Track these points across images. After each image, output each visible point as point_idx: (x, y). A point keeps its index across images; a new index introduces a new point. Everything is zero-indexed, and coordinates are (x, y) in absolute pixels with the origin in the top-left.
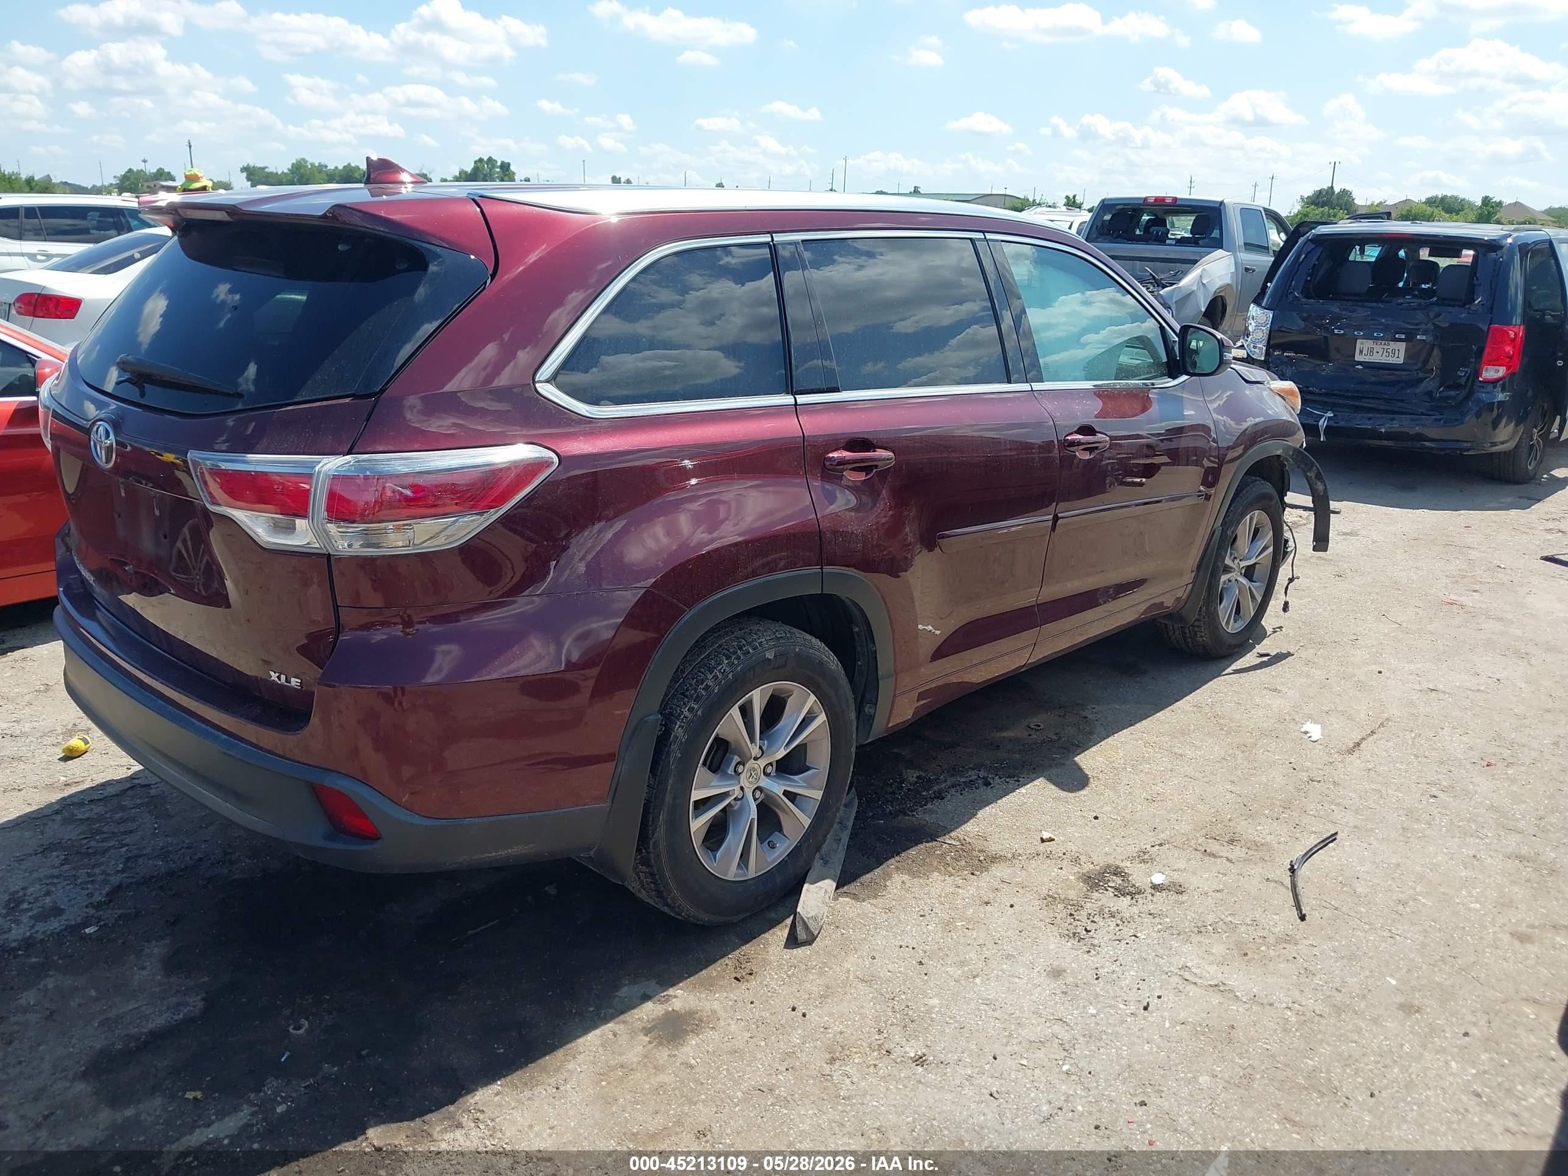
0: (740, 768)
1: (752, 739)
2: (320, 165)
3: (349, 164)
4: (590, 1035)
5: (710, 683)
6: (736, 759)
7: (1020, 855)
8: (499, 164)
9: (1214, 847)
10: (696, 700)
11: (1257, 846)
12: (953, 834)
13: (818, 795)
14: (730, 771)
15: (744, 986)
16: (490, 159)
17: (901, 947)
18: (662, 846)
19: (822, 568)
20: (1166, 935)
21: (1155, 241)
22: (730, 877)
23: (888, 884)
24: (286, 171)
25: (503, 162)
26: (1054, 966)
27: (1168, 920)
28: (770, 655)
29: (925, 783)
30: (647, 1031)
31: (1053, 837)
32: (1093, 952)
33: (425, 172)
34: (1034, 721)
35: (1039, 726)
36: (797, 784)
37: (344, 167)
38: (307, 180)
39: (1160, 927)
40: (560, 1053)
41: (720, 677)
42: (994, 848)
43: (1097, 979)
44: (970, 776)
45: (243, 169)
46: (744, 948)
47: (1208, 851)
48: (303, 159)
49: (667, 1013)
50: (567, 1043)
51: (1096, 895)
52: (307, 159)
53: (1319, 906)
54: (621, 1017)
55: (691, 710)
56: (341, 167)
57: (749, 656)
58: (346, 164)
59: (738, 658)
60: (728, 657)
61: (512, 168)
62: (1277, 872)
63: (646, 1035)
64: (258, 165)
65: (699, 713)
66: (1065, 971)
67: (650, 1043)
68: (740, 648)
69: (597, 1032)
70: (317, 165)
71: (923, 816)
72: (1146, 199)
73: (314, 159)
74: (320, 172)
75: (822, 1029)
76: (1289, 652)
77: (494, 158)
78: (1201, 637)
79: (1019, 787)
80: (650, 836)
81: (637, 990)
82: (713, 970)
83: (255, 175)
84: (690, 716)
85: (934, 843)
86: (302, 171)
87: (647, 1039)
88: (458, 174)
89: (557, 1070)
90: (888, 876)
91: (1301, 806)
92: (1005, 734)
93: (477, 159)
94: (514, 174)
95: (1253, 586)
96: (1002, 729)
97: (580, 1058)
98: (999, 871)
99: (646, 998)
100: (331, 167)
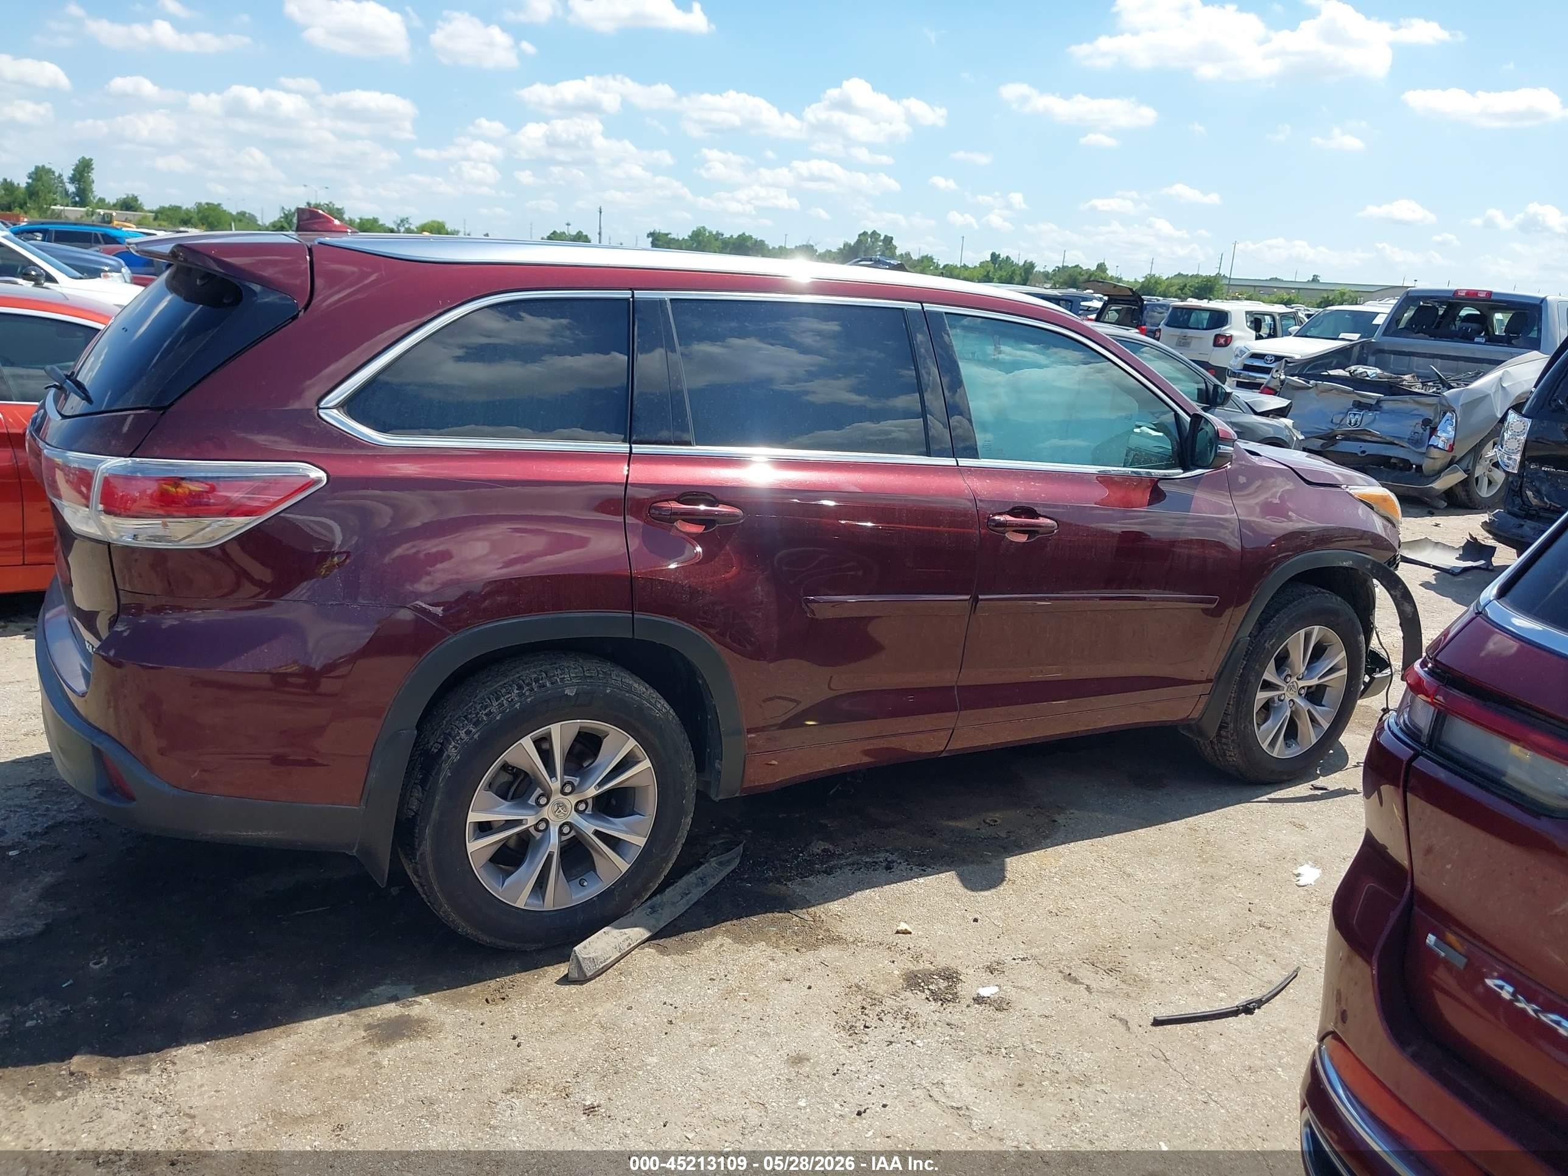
0: (543, 801)
1: (552, 773)
2: (718, 234)
3: (744, 234)
4: (318, 1020)
5: (493, 710)
6: (539, 791)
7: (862, 941)
8: (882, 238)
9: (1086, 974)
10: (476, 724)
11: (1136, 980)
12: (812, 910)
13: (641, 841)
14: (532, 801)
15: (488, 1008)
16: (874, 233)
17: (665, 1003)
18: (429, 859)
19: (633, 614)
20: (947, 1047)
21: (1461, 338)
22: (520, 904)
23: (705, 944)
24: (686, 238)
25: (886, 236)
26: (801, 1053)
27: (962, 1034)
28: (570, 692)
29: (827, 855)
30: (369, 1027)
31: (910, 930)
32: (855, 1048)
33: (812, 243)
34: (990, 816)
35: (996, 821)
36: (616, 828)
37: (739, 236)
38: (705, 246)
39: (947, 1038)
40: (278, 1030)
41: (506, 705)
42: (842, 929)
43: (834, 1074)
44: (878, 858)
45: (651, 235)
46: (518, 975)
47: (1073, 975)
48: (703, 227)
49: (402, 1016)
50: (294, 1022)
51: (908, 994)
52: (707, 227)
53: (1148, 1053)
54: (357, 1011)
55: (468, 733)
56: (735, 236)
57: (543, 689)
58: (741, 233)
59: (532, 690)
60: (520, 688)
61: (894, 242)
62: (1132, 1011)
63: (365, 1031)
64: (663, 231)
65: (476, 736)
66: (808, 1060)
67: (364, 1038)
68: (537, 680)
69: (326, 1019)
70: (714, 233)
71: (795, 887)
72: (1456, 292)
73: (712, 228)
74: (717, 240)
75: (525, 1061)
76: (1355, 789)
77: (878, 232)
78: (1230, 756)
79: (921, 876)
80: (416, 847)
81: (393, 990)
82: (473, 989)
83: (659, 241)
84: (466, 738)
85: (787, 914)
86: (701, 238)
87: (363, 1034)
88: (842, 247)
89: (264, 1044)
90: (713, 936)
91: (1223, 949)
92: (952, 823)
93: (862, 232)
94: (896, 248)
95: (1317, 711)
96: (955, 819)
97: (294, 1037)
98: (827, 953)
99: (394, 999)
100: (727, 235)
